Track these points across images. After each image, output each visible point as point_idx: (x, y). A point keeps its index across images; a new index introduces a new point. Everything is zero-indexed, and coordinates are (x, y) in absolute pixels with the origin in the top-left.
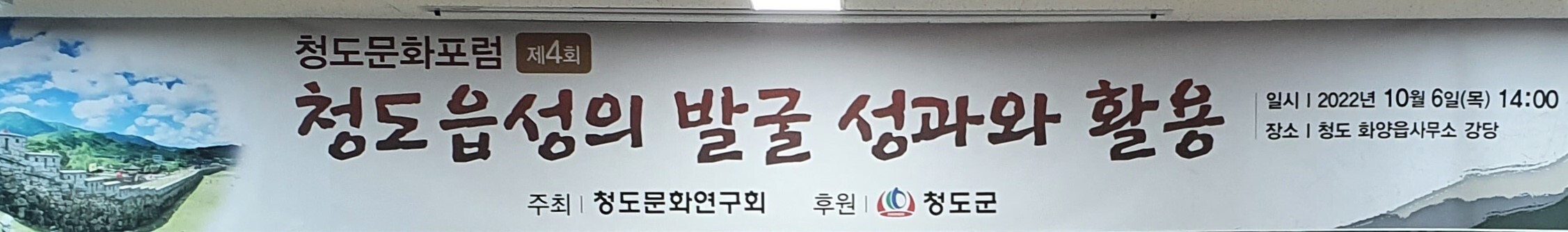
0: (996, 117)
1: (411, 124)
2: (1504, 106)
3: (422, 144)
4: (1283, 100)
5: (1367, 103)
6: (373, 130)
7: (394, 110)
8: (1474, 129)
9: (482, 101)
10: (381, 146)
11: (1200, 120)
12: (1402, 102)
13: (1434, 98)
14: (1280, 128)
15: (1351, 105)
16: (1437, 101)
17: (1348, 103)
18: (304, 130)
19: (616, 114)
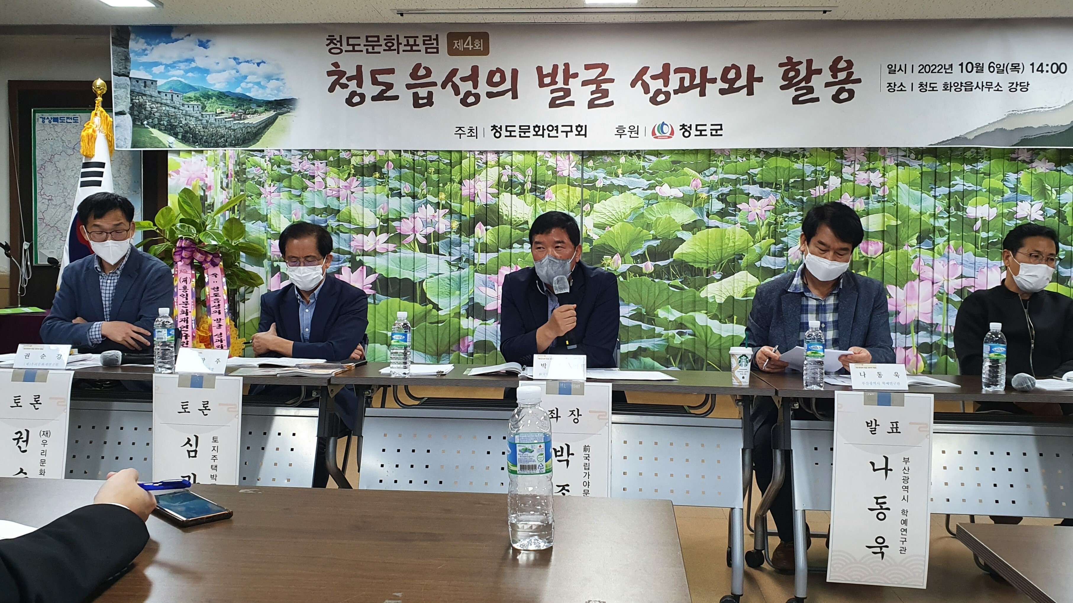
0: (724, 79)
1: (389, 86)
2: (1033, 72)
3: (396, 98)
4: (898, 68)
5: (948, 71)
6: (370, 90)
7: (381, 78)
8: (1014, 86)
9: (429, 72)
10: (374, 99)
11: (847, 80)
12: (969, 70)
13: (989, 67)
14: (895, 85)
15: (938, 72)
16: (992, 69)
17: (936, 70)
18: (331, 89)
19: (503, 80)
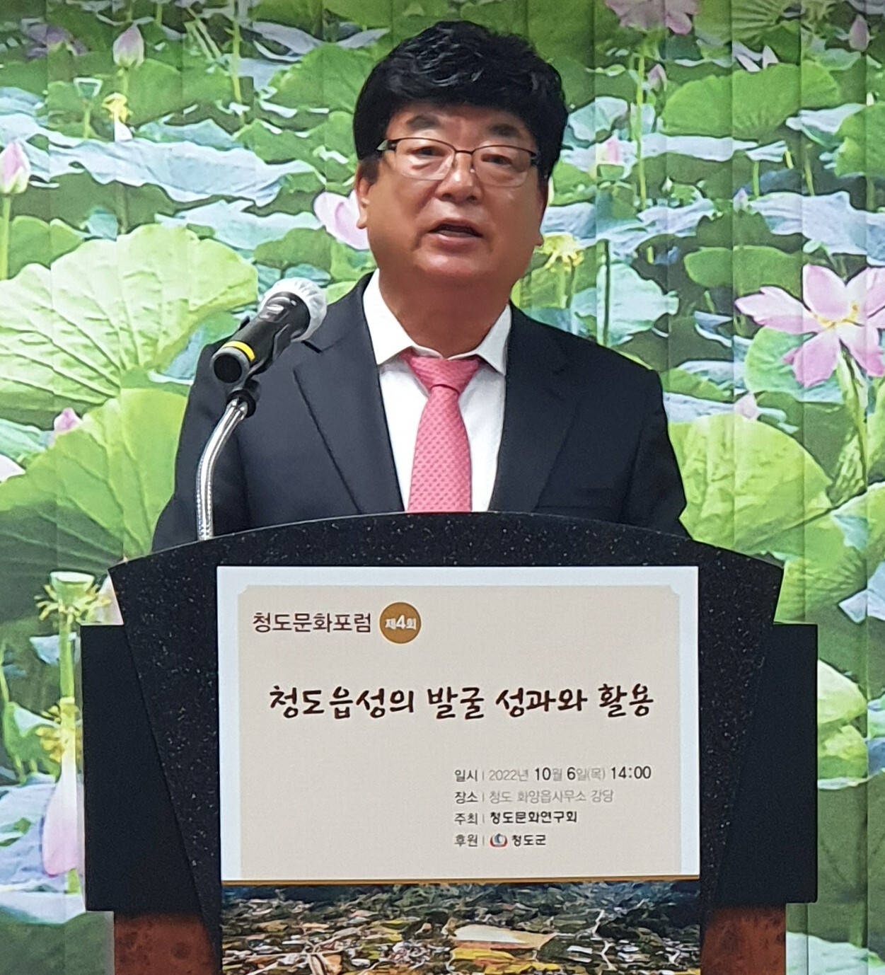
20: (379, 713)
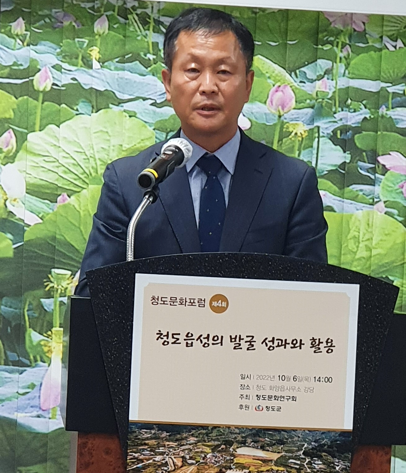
20: (206, 345)
